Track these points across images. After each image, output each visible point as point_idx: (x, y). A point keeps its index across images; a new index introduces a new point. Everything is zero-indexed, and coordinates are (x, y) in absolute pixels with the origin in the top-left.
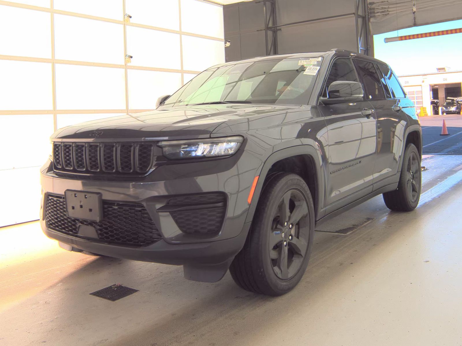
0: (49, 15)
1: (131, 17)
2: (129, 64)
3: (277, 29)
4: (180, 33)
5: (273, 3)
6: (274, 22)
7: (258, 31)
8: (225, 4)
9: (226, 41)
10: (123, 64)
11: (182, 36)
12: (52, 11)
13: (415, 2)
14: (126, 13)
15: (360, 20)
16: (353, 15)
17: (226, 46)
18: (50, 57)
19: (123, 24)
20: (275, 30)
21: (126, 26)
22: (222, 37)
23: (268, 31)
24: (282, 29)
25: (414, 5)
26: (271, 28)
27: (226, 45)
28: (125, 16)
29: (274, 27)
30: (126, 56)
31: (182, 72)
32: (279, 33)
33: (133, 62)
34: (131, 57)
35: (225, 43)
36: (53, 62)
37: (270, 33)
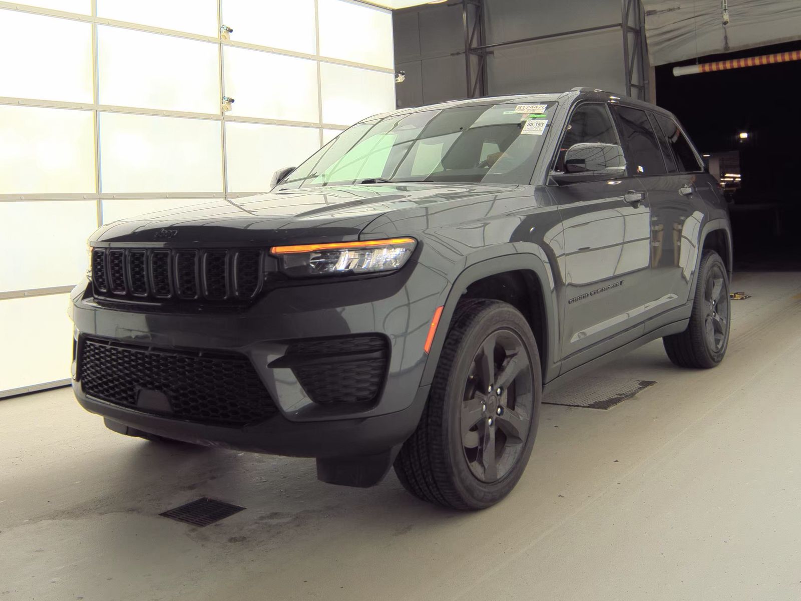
0: (88, 26)
1: (231, 31)
2: (227, 113)
3: (486, 52)
4: (317, 58)
5: (479, 7)
6: (482, 39)
7: (452, 54)
8: (396, 7)
9: (397, 72)
10: (219, 113)
11: (321, 63)
12: (94, 21)
13: (726, 4)
14: (223, 24)
15: (631, 36)
16: (619, 27)
17: (398, 81)
18: (90, 100)
19: (217, 43)
20: (483, 53)
21: (224, 46)
22: (391, 65)
23: (471, 55)
24: (495, 52)
25: (725, 10)
26: (475, 50)
27: (398, 79)
28: (221, 28)
29: (481, 49)
30: (223, 98)
31: (321, 127)
32: (489, 59)
33: (235, 110)
34: (233, 101)
35: (396, 76)
36: (97, 109)
37: (474, 59)
